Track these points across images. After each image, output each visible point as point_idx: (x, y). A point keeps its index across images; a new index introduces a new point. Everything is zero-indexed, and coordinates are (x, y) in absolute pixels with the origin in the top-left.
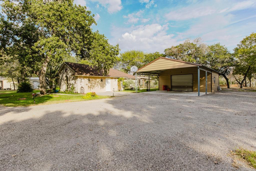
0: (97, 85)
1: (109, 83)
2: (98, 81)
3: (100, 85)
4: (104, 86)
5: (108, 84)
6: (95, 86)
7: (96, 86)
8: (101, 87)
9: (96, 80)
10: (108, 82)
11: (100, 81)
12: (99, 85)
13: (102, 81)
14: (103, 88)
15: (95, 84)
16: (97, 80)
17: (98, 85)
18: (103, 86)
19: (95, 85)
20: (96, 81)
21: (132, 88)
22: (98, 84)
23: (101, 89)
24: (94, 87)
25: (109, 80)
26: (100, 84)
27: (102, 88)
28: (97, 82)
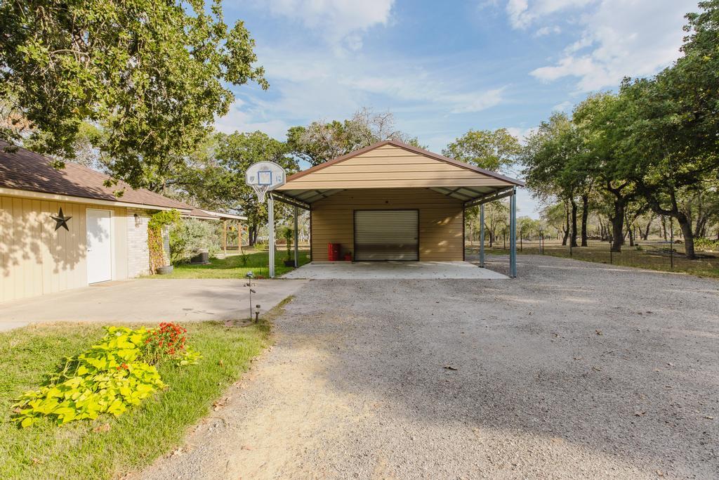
0: (28, 249)
1: (107, 236)
2: (36, 224)
3: (52, 251)
4: (79, 255)
5: (100, 240)
6: (18, 255)
7: (25, 257)
8: (57, 261)
9: (25, 220)
10: (101, 230)
11: (50, 227)
12: (44, 248)
13: (61, 222)
14: (72, 268)
15: (13, 242)
16: (33, 218)
17: (35, 249)
18: (69, 256)
19: (12, 251)
20: (20, 221)
21: (201, 255)
22: (39, 242)
23: (56, 271)
24: (10, 263)
25: (108, 223)
26: (49, 241)
27: (64, 268)
28: (32, 228)
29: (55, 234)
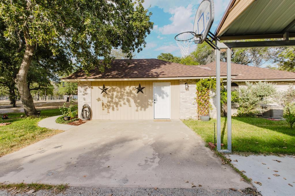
0: (125, 101)
1: (167, 96)
2: (129, 91)
3: (135, 102)
4: (148, 104)
5: (163, 98)
6: (122, 103)
7: (124, 104)
8: (137, 106)
9: (125, 90)
10: (163, 92)
11: (135, 92)
12: (132, 101)
13: (140, 90)
14: (145, 110)
15: (120, 98)
16: (128, 88)
17: (128, 101)
18: (143, 105)
19: (120, 101)
20: (123, 90)
22: (130, 98)
23: (137, 111)
24: (119, 106)
25: (168, 89)
26: (134, 98)
27: (141, 110)
28: (127, 93)
29: (137, 95)
